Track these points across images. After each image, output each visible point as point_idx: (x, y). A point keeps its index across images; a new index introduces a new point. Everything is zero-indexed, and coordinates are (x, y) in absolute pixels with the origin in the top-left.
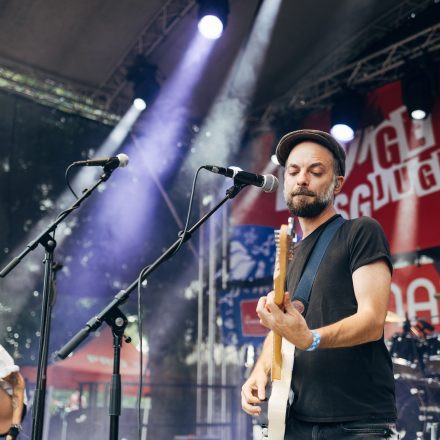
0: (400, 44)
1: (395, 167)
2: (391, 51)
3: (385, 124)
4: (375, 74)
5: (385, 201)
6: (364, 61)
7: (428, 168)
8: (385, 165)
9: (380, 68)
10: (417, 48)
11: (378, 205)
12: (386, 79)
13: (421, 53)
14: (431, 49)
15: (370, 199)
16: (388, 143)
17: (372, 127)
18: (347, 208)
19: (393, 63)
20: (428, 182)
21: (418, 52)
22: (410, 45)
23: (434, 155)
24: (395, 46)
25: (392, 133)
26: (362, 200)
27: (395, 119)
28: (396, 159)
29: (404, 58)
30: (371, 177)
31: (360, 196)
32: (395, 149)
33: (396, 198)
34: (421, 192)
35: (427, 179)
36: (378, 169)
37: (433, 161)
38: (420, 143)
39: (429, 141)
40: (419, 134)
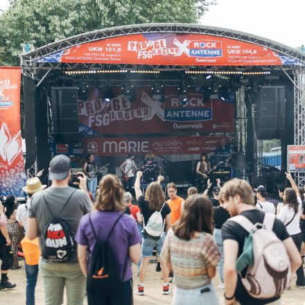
1: (118, 111)
3: (116, 98)
5: (115, 119)
7: (128, 114)
8: (115, 109)
11: (112, 120)
15: (110, 118)
16: (117, 104)
18: (102, 119)
25: (118, 102)
26: (107, 118)
27: (119, 98)
28: (119, 109)
30: (111, 112)
32: (119, 106)
33: (118, 119)
34: (125, 119)
35: (127, 117)
36: (113, 110)
37: (130, 112)
38: (126, 106)
39: (129, 107)
40: (126, 104)
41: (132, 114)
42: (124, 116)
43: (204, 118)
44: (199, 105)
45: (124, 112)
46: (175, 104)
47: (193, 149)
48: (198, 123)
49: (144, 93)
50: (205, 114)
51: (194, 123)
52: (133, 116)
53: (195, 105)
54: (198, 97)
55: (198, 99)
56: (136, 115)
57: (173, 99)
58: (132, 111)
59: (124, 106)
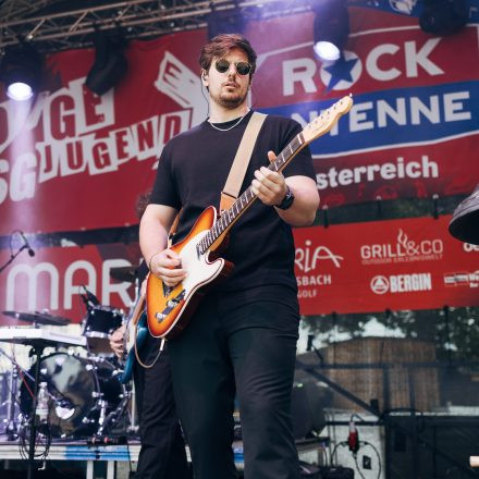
0: (92, 10)
1: (68, 140)
2: (81, 15)
3: (63, 92)
4: (59, 35)
5: (53, 174)
6: (49, 18)
7: (104, 146)
8: (57, 135)
9: (67, 30)
10: (110, 20)
11: (44, 177)
12: (70, 44)
13: (113, 26)
14: (124, 24)
15: (37, 169)
16: (64, 113)
17: (47, 93)
18: (6, 176)
19: (78, 29)
20: (102, 161)
21: (110, 23)
22: (101, 14)
23: (112, 134)
24: (86, 11)
25: (70, 103)
26: (25, 171)
27: (75, 89)
28: (71, 131)
29: (95, 26)
30: (41, 147)
31: (25, 164)
32: (70, 120)
33: (66, 171)
34: (94, 171)
35: (101, 159)
36: (49, 138)
37: (111, 141)
38: (99, 118)
39: (110, 120)
40: (99, 110)
41: (121, 144)
42: (88, 157)
43: (445, 127)
44: (412, 72)
45: (89, 143)
46: (298, 85)
47: (396, 284)
48: (412, 155)
49: (169, 57)
50: (449, 107)
51: (390, 157)
52: (121, 155)
53: (393, 74)
54: (409, 36)
55: (410, 46)
56: (133, 149)
57: (288, 66)
58: (120, 136)
59: (92, 118)
